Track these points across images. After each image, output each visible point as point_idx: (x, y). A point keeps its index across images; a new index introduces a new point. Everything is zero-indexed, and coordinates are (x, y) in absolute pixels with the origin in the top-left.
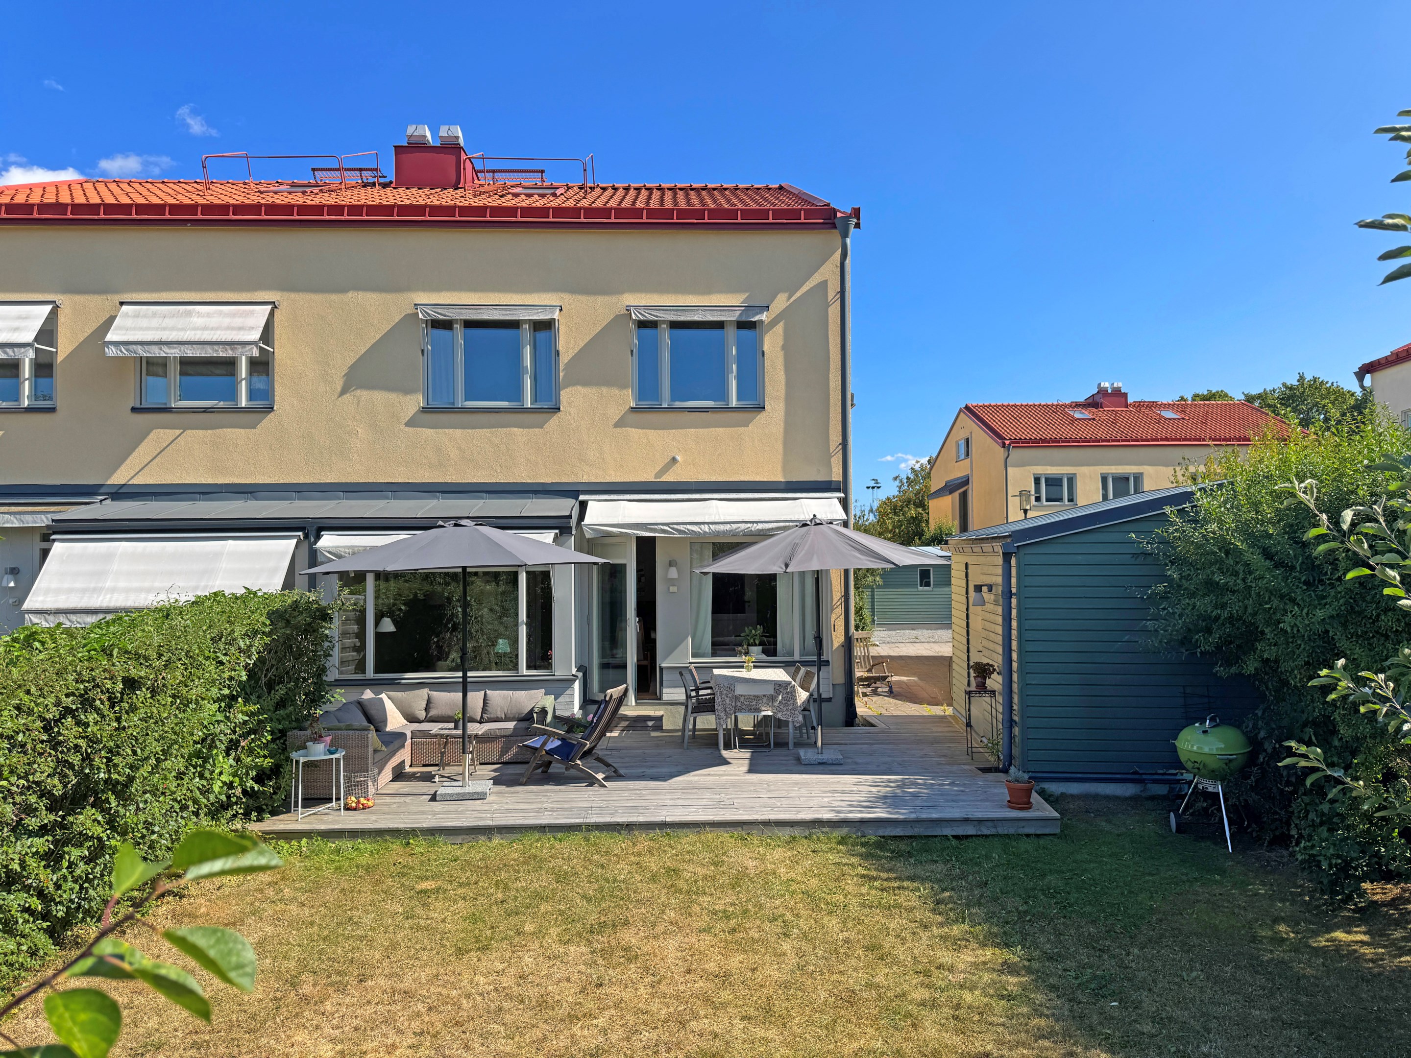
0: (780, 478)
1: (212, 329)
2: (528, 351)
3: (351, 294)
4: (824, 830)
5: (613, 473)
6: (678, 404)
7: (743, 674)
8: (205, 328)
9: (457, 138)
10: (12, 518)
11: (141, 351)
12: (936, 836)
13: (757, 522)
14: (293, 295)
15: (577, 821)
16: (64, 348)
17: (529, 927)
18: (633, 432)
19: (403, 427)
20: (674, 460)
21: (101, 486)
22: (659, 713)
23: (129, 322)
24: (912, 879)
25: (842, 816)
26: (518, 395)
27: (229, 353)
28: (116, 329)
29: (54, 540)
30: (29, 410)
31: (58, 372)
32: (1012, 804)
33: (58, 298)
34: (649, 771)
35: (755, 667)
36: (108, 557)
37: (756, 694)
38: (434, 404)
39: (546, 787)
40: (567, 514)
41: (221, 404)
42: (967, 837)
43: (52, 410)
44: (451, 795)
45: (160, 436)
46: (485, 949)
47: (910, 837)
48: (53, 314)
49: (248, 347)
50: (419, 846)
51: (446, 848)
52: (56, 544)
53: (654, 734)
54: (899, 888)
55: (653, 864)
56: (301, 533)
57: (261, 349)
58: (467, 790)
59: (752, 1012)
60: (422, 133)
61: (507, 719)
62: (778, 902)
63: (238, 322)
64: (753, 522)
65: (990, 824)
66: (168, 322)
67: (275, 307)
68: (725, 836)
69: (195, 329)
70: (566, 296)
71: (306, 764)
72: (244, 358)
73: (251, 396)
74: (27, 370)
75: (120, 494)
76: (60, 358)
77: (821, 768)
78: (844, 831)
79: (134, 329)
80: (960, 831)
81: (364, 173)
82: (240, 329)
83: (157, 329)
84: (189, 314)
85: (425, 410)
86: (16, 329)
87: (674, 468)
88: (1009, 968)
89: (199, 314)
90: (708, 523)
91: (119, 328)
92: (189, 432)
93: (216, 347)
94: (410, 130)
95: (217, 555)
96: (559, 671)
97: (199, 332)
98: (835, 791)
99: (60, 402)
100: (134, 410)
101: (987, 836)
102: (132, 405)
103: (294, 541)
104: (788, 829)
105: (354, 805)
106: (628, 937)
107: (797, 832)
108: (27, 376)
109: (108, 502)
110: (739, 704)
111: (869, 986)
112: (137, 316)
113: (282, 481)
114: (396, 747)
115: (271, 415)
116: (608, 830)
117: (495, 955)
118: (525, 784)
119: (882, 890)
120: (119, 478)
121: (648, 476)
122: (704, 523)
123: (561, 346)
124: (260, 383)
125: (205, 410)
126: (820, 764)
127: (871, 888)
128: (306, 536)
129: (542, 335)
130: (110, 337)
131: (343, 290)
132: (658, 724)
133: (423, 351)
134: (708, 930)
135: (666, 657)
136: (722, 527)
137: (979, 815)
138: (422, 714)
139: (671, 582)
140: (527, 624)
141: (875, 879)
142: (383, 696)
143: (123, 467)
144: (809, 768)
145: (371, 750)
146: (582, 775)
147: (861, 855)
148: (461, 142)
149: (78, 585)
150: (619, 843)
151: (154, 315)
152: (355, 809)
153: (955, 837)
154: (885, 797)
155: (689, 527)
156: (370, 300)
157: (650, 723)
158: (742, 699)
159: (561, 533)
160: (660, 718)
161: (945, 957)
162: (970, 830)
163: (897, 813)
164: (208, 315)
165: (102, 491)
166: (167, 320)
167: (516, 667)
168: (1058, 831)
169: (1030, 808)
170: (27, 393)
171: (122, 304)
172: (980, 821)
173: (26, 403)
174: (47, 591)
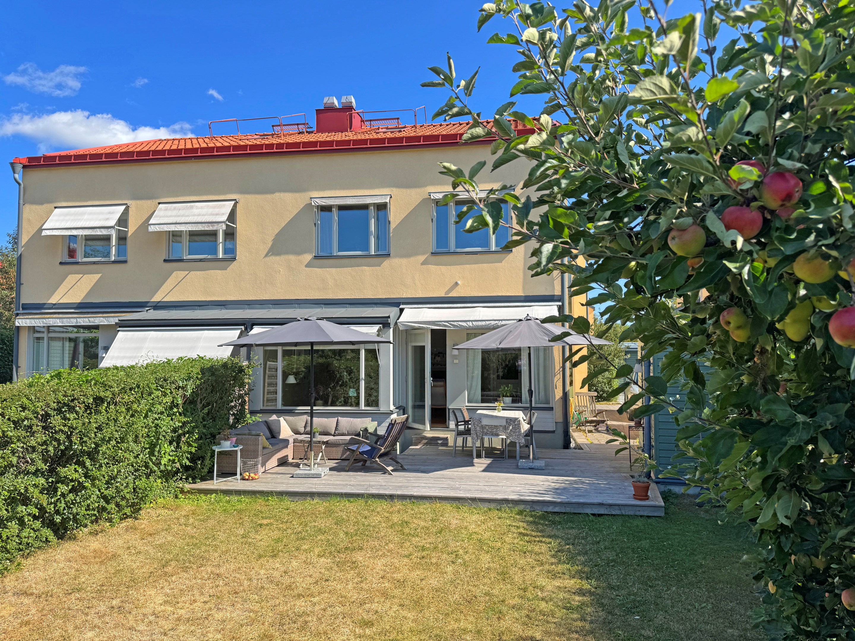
0: (521, 294)
1: (203, 215)
2: (373, 222)
3: (277, 194)
4: (509, 505)
5: (420, 292)
6: (459, 250)
7: (495, 413)
8: (199, 215)
9: (351, 102)
10: (104, 319)
11: (166, 228)
12: (580, 514)
13: (502, 320)
14: (247, 196)
15: (363, 492)
16: (132, 229)
17: (305, 547)
18: (432, 267)
19: (304, 268)
20: (456, 284)
21: (148, 302)
22: (445, 436)
23: (162, 213)
24: (549, 537)
25: (522, 498)
26: (367, 248)
27: (210, 228)
28: (155, 217)
29: (119, 331)
30: (114, 262)
31: (129, 241)
32: (636, 497)
33: (129, 202)
34: (422, 468)
35: (503, 410)
36: (144, 340)
37: (496, 424)
38: (321, 254)
39: (359, 473)
40: (387, 315)
41: (209, 257)
42: (600, 515)
43: (125, 262)
44: (302, 474)
45: (177, 275)
46: (274, 556)
47: (564, 513)
48: (127, 210)
49: (220, 225)
50: (273, 501)
51: (287, 502)
52: (120, 333)
53: (440, 448)
54: (538, 541)
55: (395, 518)
56: (243, 327)
57: (227, 225)
58: (312, 472)
59: (407, 602)
60: (332, 101)
61: (348, 434)
62: (458, 544)
63: (216, 211)
64: (499, 320)
65: (617, 507)
66: (181, 212)
67: (236, 203)
68: (447, 506)
69: (194, 215)
70: (394, 189)
71: (220, 453)
72: (221, 231)
73: (225, 252)
74: (114, 241)
75: (158, 306)
76: (130, 234)
77: (529, 471)
78: (521, 507)
79: (164, 217)
80: (596, 511)
81: (300, 126)
82: (217, 214)
83: (175, 216)
84: (192, 207)
85: (316, 257)
86: (107, 219)
87: (457, 288)
88: (581, 592)
89: (197, 208)
90: (472, 321)
91: (156, 216)
92: (192, 272)
93: (204, 225)
94: (326, 100)
95: (198, 339)
96: (383, 408)
97: (196, 217)
98: (527, 484)
99: (130, 256)
100: (165, 261)
101: (614, 515)
102: (164, 258)
103: (239, 331)
104: (487, 503)
105: (247, 477)
106: (359, 556)
107: (492, 506)
108: (114, 244)
109: (152, 311)
110: (485, 430)
111: (487, 594)
112: (166, 210)
113: (240, 299)
114: (281, 447)
115: (235, 263)
116: (379, 498)
117: (278, 560)
118: (348, 471)
119: (528, 542)
120: (157, 298)
121: (441, 293)
122: (469, 321)
123: (391, 218)
124: (229, 245)
125: (201, 260)
126: (530, 468)
127: (521, 540)
128: (246, 329)
129: (381, 213)
130: (151, 222)
131: (273, 192)
132: (445, 442)
133: (315, 224)
134: (408, 556)
135: (452, 402)
136: (480, 323)
137: (610, 502)
138: (302, 430)
139: (455, 357)
140: (365, 380)
141: (527, 535)
142: (281, 419)
143: (159, 292)
144: (522, 470)
145: (260, 447)
146: (379, 467)
147: (527, 522)
148: (354, 104)
149: (128, 354)
150: (382, 506)
151: (175, 209)
152: (247, 480)
153: (594, 515)
154: (557, 489)
155: (460, 323)
156: (288, 197)
157: (440, 442)
158: (487, 428)
159: (384, 327)
160: (446, 439)
161: (542, 581)
162: (602, 511)
163: (559, 498)
164: (202, 208)
165: (148, 305)
166: (181, 211)
167: (358, 404)
168: (663, 514)
169: (648, 499)
170: (114, 253)
171: (159, 203)
172: (611, 505)
173: (113, 258)
174: (112, 358)
